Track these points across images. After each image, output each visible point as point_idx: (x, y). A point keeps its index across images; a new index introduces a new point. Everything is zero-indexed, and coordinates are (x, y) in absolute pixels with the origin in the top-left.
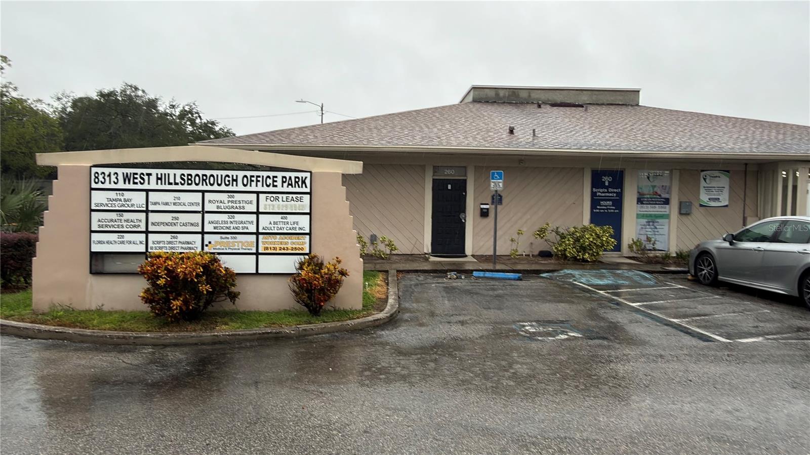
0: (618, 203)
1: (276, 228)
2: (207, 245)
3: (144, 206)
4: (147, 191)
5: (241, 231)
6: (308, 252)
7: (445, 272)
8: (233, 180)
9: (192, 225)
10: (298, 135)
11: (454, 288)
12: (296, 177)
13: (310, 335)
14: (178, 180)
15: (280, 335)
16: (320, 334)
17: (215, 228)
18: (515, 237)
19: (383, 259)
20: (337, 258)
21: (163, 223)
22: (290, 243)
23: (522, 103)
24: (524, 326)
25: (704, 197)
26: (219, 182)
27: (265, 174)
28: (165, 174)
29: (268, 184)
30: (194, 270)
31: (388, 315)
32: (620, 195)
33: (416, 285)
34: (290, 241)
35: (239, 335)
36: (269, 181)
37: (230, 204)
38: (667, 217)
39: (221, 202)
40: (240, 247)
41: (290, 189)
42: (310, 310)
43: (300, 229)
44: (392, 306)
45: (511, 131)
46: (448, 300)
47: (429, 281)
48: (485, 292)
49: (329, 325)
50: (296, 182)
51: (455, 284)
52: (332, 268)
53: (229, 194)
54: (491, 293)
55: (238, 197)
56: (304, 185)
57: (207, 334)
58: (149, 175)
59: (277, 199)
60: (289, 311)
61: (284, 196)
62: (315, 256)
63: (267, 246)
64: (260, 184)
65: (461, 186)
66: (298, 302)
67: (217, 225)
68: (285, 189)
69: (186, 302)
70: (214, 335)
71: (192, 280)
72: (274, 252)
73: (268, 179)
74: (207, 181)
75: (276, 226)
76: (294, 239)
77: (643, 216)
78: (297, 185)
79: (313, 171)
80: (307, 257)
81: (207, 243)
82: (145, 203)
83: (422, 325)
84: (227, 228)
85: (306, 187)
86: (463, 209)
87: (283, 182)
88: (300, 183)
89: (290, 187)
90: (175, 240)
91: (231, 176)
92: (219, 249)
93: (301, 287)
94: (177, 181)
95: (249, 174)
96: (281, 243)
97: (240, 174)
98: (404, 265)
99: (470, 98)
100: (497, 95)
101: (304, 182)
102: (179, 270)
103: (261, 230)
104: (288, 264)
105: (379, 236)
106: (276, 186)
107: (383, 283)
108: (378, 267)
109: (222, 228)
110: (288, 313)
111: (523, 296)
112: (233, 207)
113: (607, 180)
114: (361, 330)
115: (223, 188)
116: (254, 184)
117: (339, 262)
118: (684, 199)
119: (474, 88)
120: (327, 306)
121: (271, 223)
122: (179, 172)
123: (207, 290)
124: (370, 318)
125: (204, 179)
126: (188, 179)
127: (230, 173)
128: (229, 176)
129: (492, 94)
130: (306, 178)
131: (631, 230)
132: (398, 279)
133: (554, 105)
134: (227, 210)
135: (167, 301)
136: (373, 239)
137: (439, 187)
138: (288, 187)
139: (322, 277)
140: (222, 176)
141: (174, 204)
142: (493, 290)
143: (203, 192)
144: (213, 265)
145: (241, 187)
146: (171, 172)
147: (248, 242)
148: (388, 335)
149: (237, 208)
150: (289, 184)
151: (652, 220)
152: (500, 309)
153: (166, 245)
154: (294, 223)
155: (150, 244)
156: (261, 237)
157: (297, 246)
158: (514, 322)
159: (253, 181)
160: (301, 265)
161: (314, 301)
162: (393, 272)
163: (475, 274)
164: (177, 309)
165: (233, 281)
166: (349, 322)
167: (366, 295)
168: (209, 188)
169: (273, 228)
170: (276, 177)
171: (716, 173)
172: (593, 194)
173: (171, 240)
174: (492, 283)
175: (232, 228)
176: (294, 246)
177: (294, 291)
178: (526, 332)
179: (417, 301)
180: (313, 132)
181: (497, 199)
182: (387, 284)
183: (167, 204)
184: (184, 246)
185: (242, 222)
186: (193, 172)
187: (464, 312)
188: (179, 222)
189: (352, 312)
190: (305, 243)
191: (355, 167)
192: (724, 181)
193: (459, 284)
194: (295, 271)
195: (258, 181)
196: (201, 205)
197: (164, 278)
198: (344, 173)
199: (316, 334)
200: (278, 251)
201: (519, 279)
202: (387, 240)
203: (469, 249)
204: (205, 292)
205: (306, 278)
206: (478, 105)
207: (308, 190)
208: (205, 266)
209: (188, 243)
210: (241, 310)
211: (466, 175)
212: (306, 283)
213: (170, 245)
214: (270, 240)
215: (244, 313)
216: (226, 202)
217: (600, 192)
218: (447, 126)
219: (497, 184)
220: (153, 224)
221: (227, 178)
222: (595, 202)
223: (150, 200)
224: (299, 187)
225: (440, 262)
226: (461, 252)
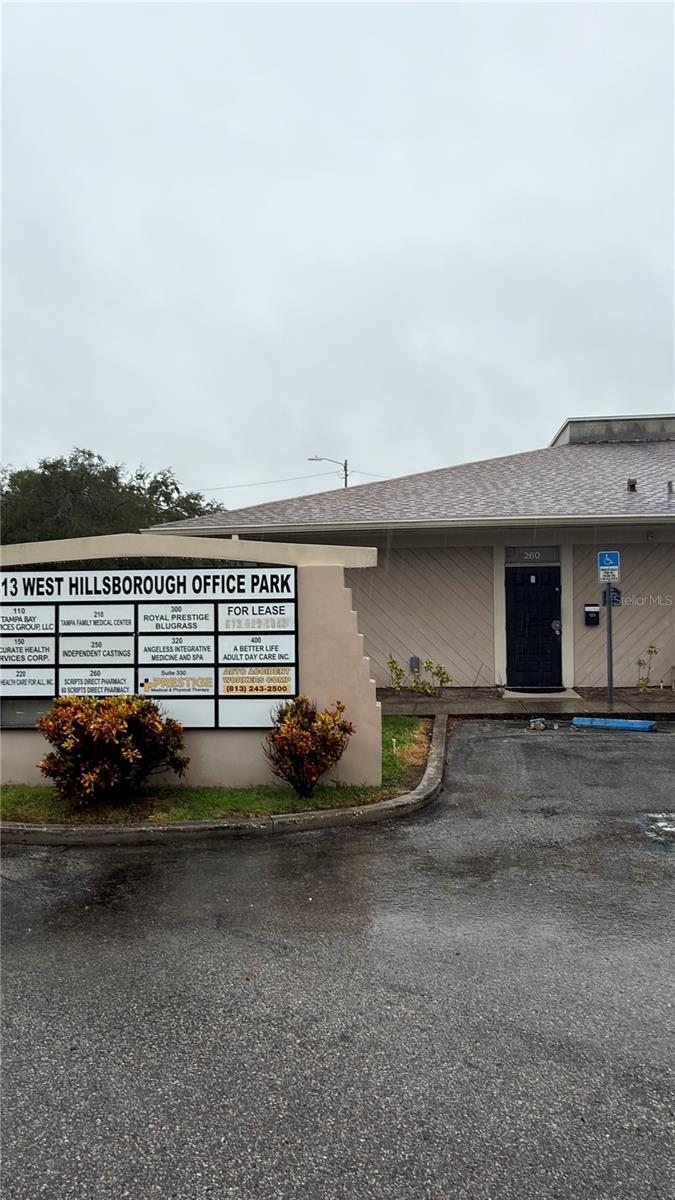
1: (243, 657)
2: (142, 685)
3: (53, 627)
4: (57, 604)
5: (192, 662)
6: (294, 693)
7: (528, 717)
8: (179, 584)
9: (121, 653)
10: (297, 509)
11: (539, 746)
12: (272, 577)
13: (292, 832)
14: (100, 587)
15: (242, 832)
16: (307, 830)
17: (153, 658)
18: (645, 657)
19: (429, 695)
20: (339, 703)
21: (78, 652)
22: (266, 679)
23: (651, 442)
24: (655, 820)
26: (159, 588)
27: (227, 572)
28: (82, 579)
29: (231, 588)
30: (114, 726)
31: (422, 797)
33: (479, 740)
34: (265, 676)
35: (179, 830)
36: (233, 584)
37: (175, 621)
39: (162, 618)
40: (191, 687)
41: (265, 595)
42: (296, 787)
43: (281, 657)
44: (430, 779)
45: (632, 487)
46: (527, 769)
47: (500, 733)
48: (590, 754)
49: (321, 815)
50: (272, 583)
51: (541, 739)
52: (328, 719)
53: (174, 605)
54: (601, 755)
55: (187, 609)
56: (285, 588)
57: (130, 829)
58: (59, 580)
59: (245, 611)
60: (267, 787)
61: (256, 606)
62: (303, 701)
63: (231, 684)
64: (219, 588)
65: (551, 577)
66: (278, 774)
67: (156, 653)
68: (257, 595)
69: (104, 776)
70: (141, 831)
71: (112, 741)
72: (242, 693)
73: (231, 580)
74: (142, 586)
75: (244, 653)
76: (272, 673)
78: (274, 587)
79: (299, 566)
80: (290, 701)
81: (143, 682)
82: (54, 623)
83: (479, 815)
84: (172, 657)
85: (289, 591)
86: (556, 614)
87: (254, 584)
88: (279, 585)
89: (264, 591)
90: (97, 677)
91: (176, 578)
92: (160, 690)
93: (281, 750)
94: (98, 589)
95: (202, 573)
96: (252, 680)
97: (190, 574)
98: (460, 705)
99: (565, 439)
100: (609, 430)
101: (285, 583)
102: (92, 727)
103: (221, 661)
104: (262, 714)
105: (423, 658)
106: (243, 591)
107: (423, 738)
108: (420, 710)
109: (164, 658)
110: (264, 792)
111: (658, 762)
112: (179, 625)
114: (375, 823)
115: (165, 596)
116: (210, 588)
117: (341, 709)
119: (571, 423)
120: (326, 780)
121: (236, 649)
122: (101, 575)
123: (134, 758)
124: (391, 803)
125: (137, 584)
126: (114, 585)
127: (174, 573)
128: (173, 579)
129: (601, 429)
130: (288, 576)
132: (448, 731)
134: (171, 630)
135: (76, 773)
136: (415, 663)
137: (515, 581)
138: (261, 591)
139: (314, 734)
140: (162, 578)
141: (95, 623)
142: (605, 749)
143: (136, 603)
144: (145, 716)
145: (190, 595)
146: (90, 575)
147: (202, 679)
148: (417, 834)
149: (185, 626)
150: (262, 588)
152: (614, 786)
153: (83, 686)
154: (272, 648)
155: (62, 685)
156: (221, 670)
157: (277, 685)
158: (638, 812)
159: (209, 584)
160: (282, 714)
161: (303, 773)
162: (442, 718)
163: (576, 721)
164: (90, 786)
165: (179, 740)
166: (355, 810)
167: (389, 762)
168: (145, 597)
169: (239, 657)
170: (243, 577)
173: (91, 678)
174: (605, 737)
175: (179, 657)
176: (272, 684)
177: (272, 758)
178: (659, 832)
179: (476, 770)
180: (319, 503)
181: (611, 596)
182: (430, 739)
183: (84, 623)
184: (109, 686)
185: (193, 649)
186: (122, 574)
187: (552, 792)
188: (102, 649)
189: (365, 790)
190: (289, 680)
191: (365, 557)
193: (549, 739)
194: (272, 726)
195: (215, 584)
196: (133, 622)
197: (72, 738)
198: (348, 567)
199: (302, 831)
200: (248, 693)
201: (652, 730)
202: (434, 665)
203: (568, 678)
204: (131, 761)
205: (288, 736)
206: (578, 449)
207: (292, 596)
208: (132, 720)
209: (115, 682)
210: (195, 785)
211: (559, 561)
212: (288, 745)
213: (90, 686)
214: (235, 676)
215: (197, 791)
216: (169, 617)
218: (528, 484)
219: (610, 572)
220: (65, 653)
221: (170, 582)
223: (61, 617)
224: (278, 591)
225: (520, 701)
226: (556, 683)
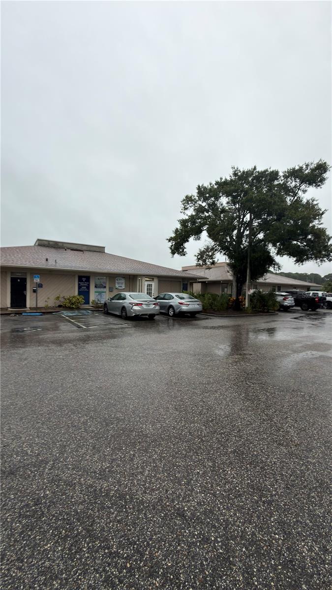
0: (88, 287)
7: (10, 314)
18: (47, 300)
23: (59, 248)
25: (117, 286)
32: (89, 285)
38: (105, 292)
45: (47, 260)
48: (20, 320)
51: (10, 318)
54: (24, 320)
65: (24, 281)
77: (97, 292)
86: (25, 289)
99: (37, 244)
100: (49, 243)
113: (84, 279)
118: (111, 286)
119: (38, 240)
129: (46, 243)
131: (93, 297)
133: (72, 250)
137: (13, 281)
151: (100, 293)
163: (23, 314)
171: (120, 278)
172: (79, 284)
174: (28, 317)
181: (40, 286)
192: (123, 281)
193: (13, 318)
201: (41, 315)
203: (28, 305)
206: (39, 247)
211: (26, 276)
217: (82, 284)
218: (20, 256)
219: (37, 280)
222: (80, 287)
226: (25, 306)
